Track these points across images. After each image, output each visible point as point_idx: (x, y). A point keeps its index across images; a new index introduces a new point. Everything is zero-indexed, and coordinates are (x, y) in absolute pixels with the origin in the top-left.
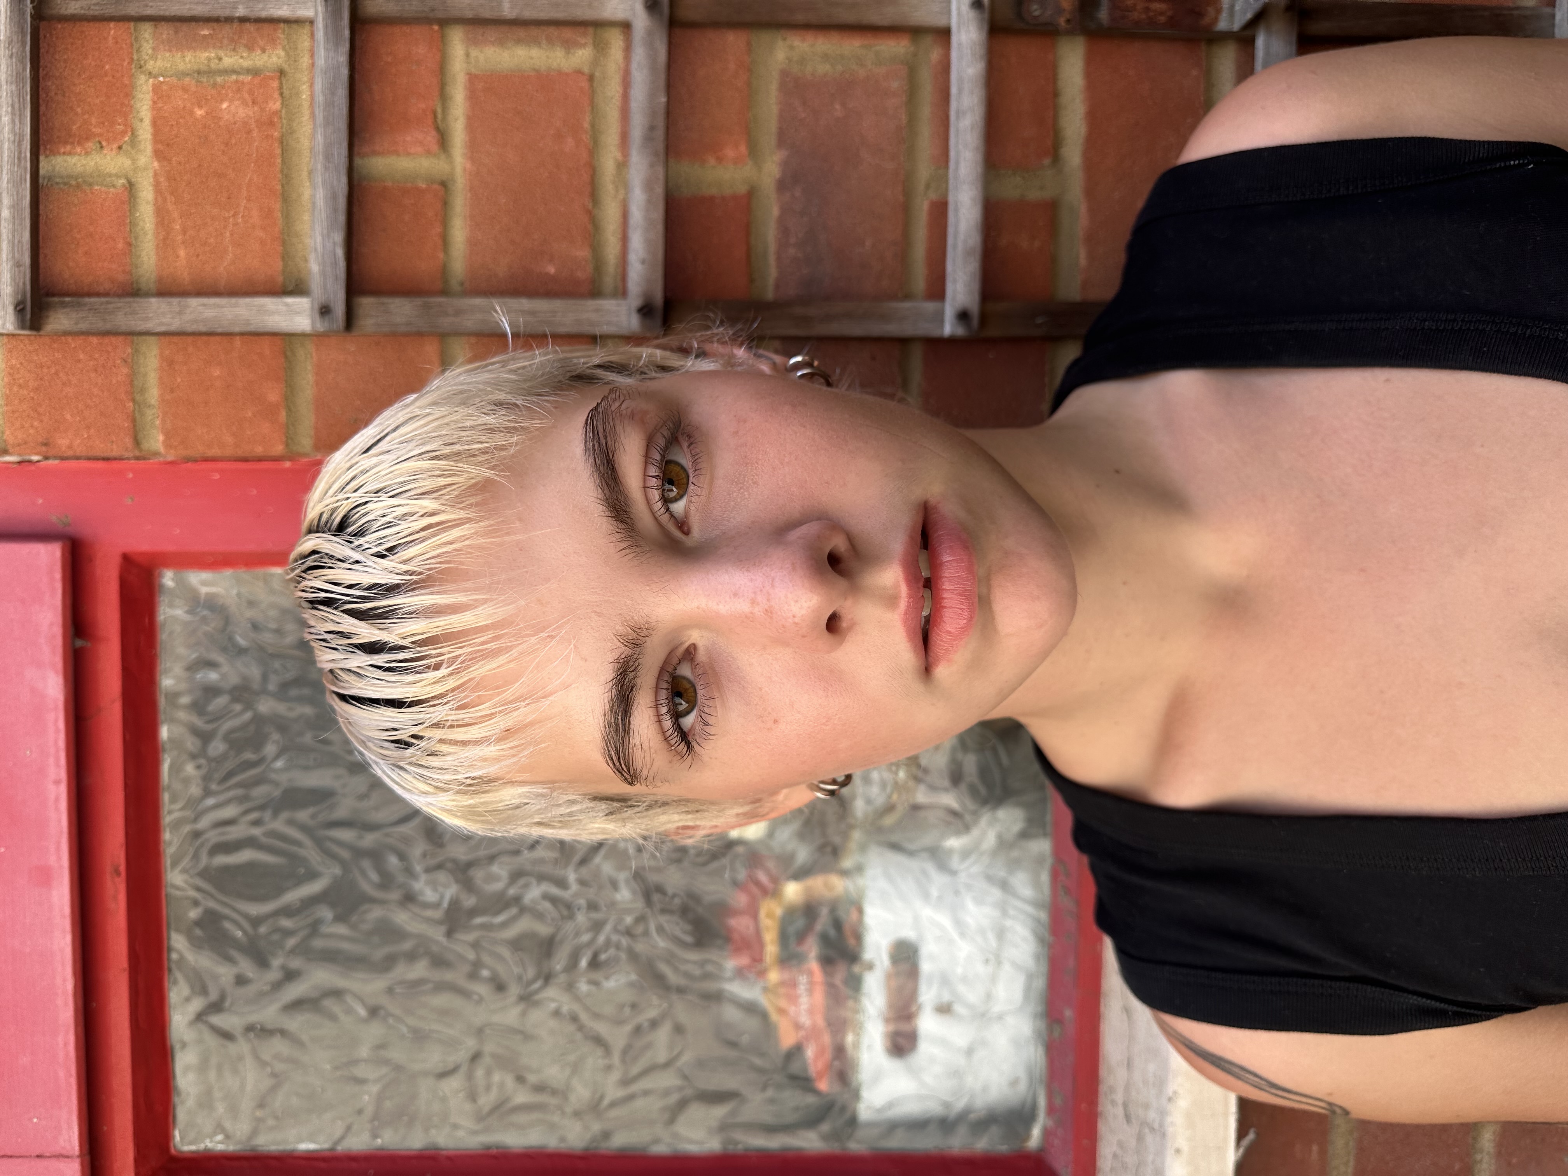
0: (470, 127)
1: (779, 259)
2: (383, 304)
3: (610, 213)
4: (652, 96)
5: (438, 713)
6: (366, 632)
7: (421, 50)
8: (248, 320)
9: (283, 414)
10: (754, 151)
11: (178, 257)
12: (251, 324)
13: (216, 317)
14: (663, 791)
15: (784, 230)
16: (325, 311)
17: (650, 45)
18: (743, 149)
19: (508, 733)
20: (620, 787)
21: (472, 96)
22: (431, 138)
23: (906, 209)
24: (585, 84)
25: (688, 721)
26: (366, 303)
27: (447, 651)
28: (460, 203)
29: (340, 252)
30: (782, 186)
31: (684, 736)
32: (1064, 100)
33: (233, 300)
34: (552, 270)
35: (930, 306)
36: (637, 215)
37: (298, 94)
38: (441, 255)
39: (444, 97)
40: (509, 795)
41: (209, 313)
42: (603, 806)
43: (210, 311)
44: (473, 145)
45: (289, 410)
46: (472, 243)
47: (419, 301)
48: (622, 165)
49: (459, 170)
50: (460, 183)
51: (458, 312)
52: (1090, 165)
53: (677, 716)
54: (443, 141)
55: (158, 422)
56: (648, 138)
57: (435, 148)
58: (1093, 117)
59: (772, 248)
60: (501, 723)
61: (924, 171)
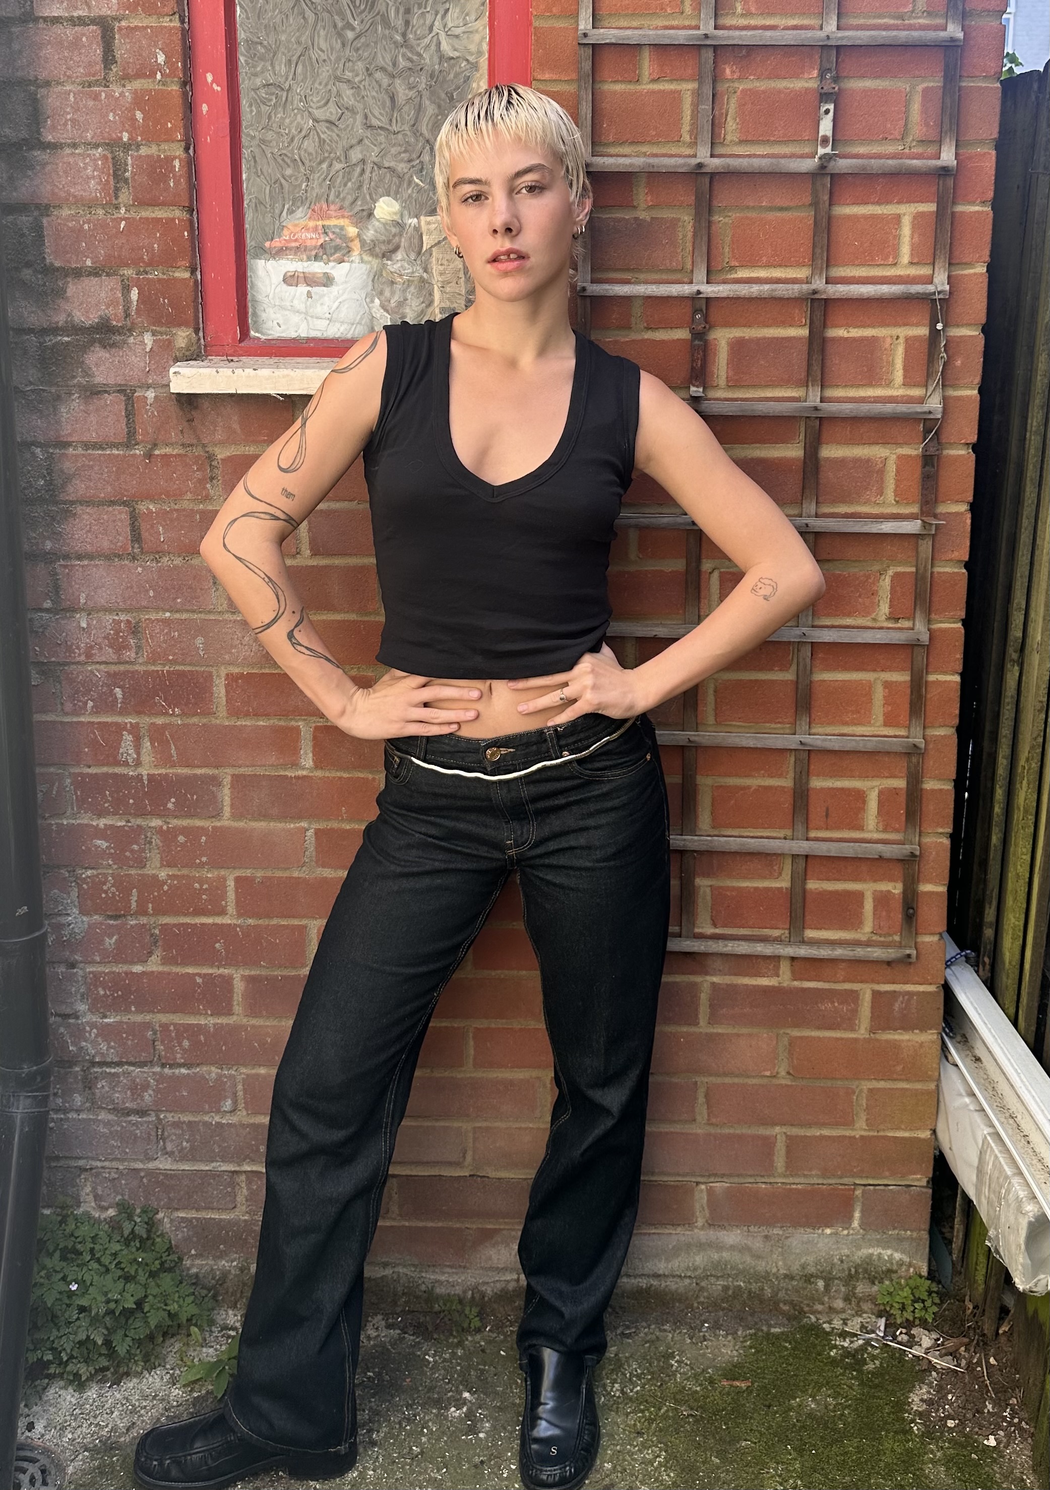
0: (660, 91)
2: (589, 58)
3: (626, 150)
4: (665, 166)
5: (465, 135)
6: (482, 114)
7: (690, 71)
10: (650, 208)
14: (451, 197)
15: (619, 220)
16: (585, 35)
17: (684, 165)
18: (651, 203)
19: (461, 153)
20: (451, 185)
21: (673, 92)
22: (656, 76)
23: (628, 270)
24: (676, 139)
25: (470, 200)
26: (589, 52)
27: (480, 137)
28: (631, 87)
30: (636, 219)
31: (466, 200)
32: (670, 331)
34: (605, 126)
35: (589, 278)
36: (621, 160)
37: (674, 20)
38: (610, 80)
39: (672, 81)
40: (447, 154)
42: (446, 181)
44: (653, 92)
46: (615, 93)
47: (590, 72)
48: (645, 155)
49: (644, 87)
50: (639, 87)
52: (644, 341)
53: (471, 197)
54: (654, 81)
56: (649, 165)
57: (652, 77)
58: (663, 342)
59: (613, 216)
60: (464, 152)
61: (642, 276)
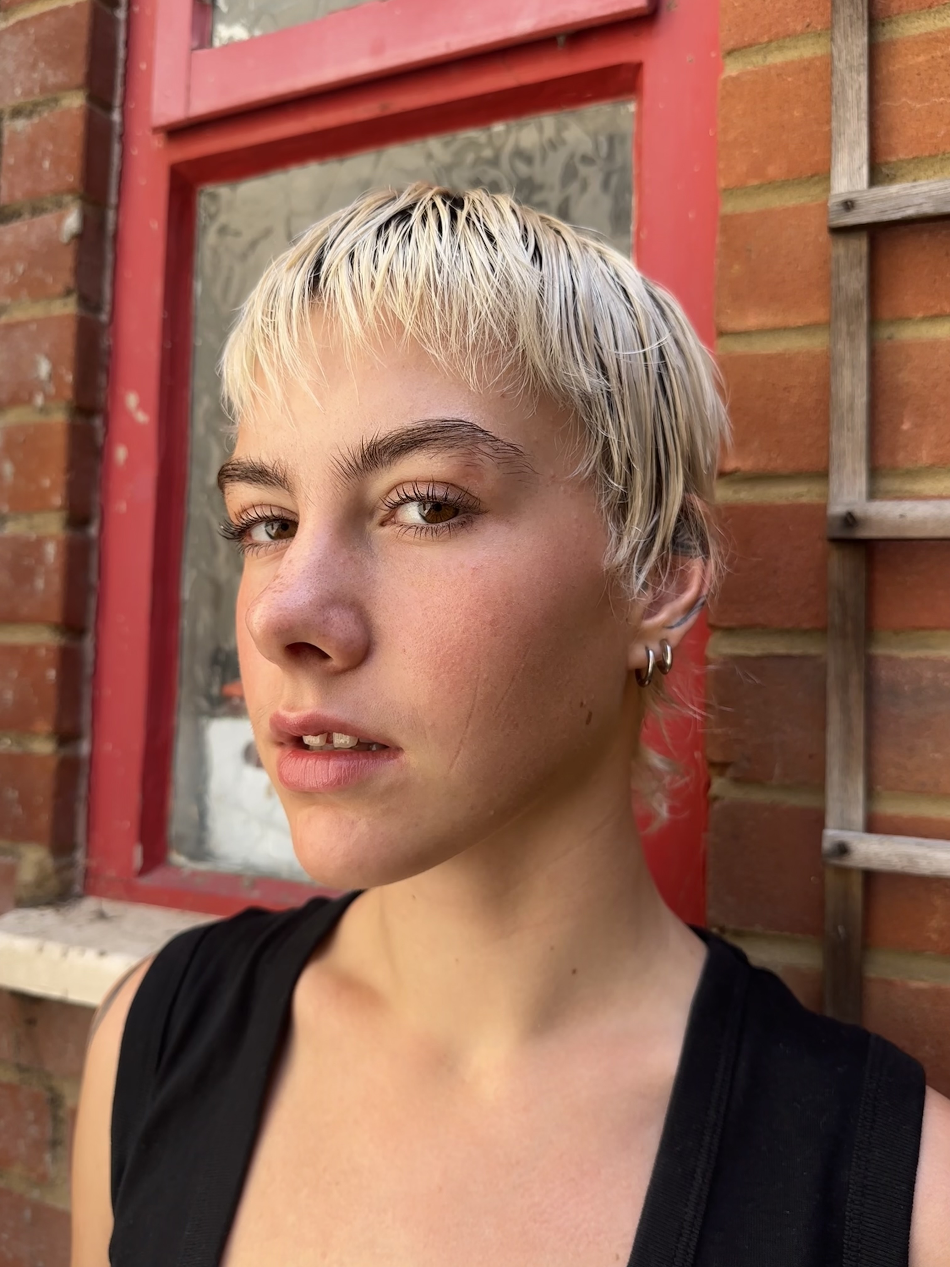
1: (920, 660)
2: (861, 261)
8: (844, 134)
9: (756, 182)
11: (918, 55)
12: (840, 137)
13: (848, 101)
16: (848, 205)
26: (861, 245)
29: (910, 212)
33: (865, 116)
34: (906, 426)
35: (859, 818)
38: (920, 315)
41: (851, 95)
43: (854, 95)
45: (759, 187)
47: (863, 296)
51: (852, 336)
55: (749, 68)
